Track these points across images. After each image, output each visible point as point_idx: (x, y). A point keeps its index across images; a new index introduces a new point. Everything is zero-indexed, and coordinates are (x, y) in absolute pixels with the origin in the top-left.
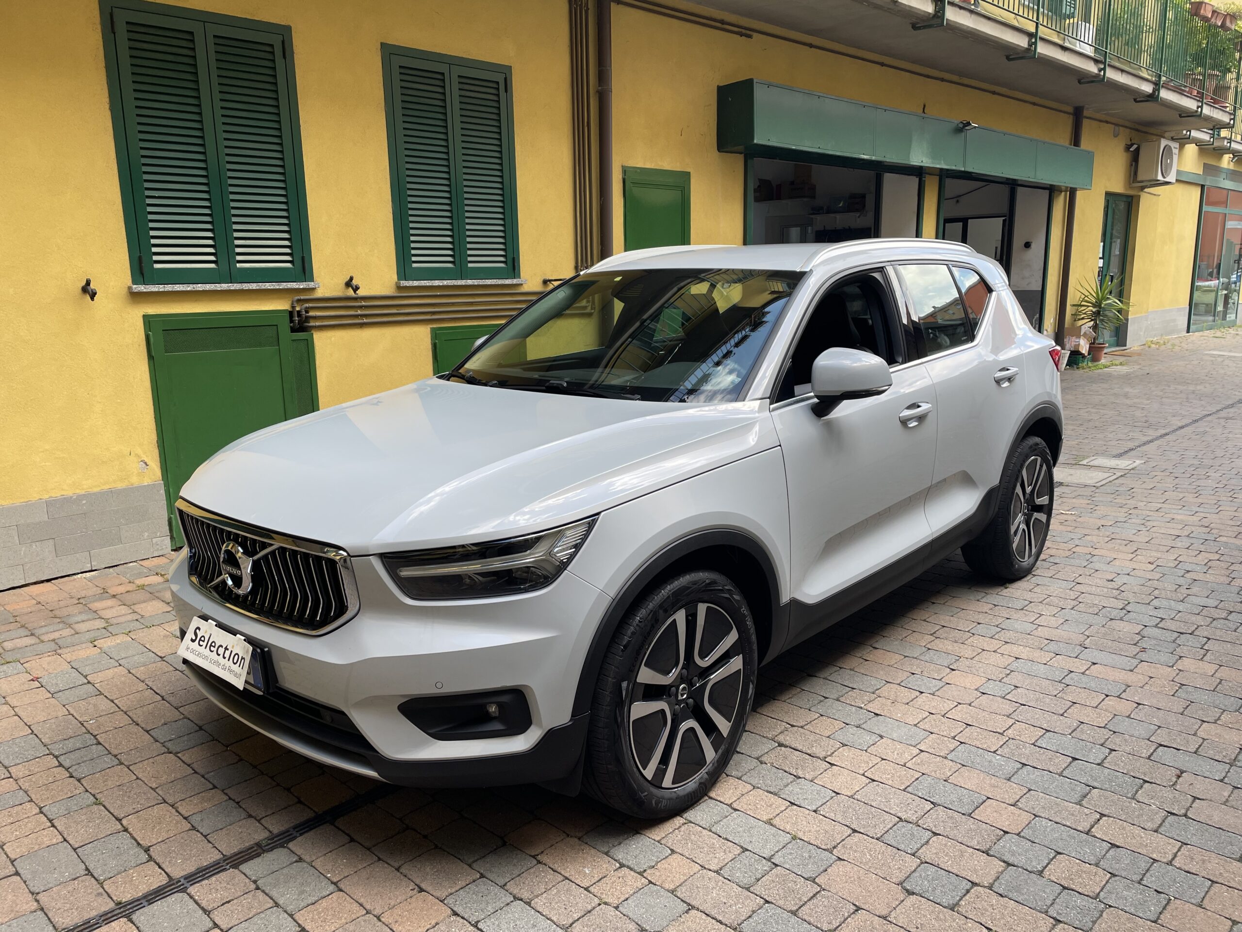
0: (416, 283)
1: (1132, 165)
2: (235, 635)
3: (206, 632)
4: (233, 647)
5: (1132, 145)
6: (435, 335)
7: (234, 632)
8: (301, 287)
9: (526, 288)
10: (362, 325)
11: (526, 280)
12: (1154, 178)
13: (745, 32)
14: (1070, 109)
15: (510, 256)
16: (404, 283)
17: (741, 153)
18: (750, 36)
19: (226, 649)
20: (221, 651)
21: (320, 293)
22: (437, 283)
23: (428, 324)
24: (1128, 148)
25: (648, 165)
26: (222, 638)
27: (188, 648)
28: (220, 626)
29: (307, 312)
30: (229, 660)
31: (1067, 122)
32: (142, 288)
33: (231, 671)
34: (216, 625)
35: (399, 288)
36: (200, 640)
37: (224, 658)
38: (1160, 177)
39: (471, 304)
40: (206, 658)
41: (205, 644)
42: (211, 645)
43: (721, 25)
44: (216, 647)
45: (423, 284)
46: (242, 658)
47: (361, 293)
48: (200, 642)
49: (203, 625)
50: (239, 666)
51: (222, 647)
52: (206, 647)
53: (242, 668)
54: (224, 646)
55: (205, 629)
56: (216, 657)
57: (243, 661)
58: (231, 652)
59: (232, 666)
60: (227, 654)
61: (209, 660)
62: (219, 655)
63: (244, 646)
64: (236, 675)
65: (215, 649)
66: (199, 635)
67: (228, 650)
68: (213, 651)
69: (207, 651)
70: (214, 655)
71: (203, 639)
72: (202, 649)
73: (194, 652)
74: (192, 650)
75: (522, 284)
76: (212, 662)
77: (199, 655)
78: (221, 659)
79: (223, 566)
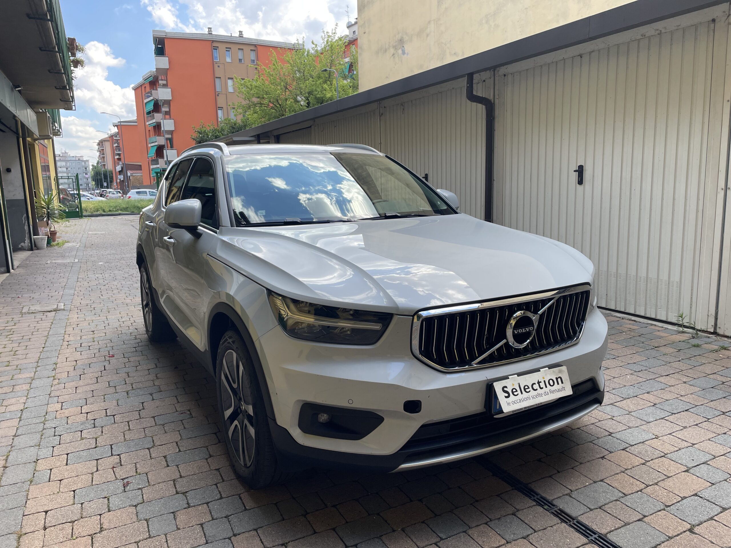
2: (540, 371)
3: (513, 385)
4: (543, 378)
7: (537, 370)
19: (539, 383)
20: (536, 386)
26: (528, 380)
27: (509, 404)
28: (519, 374)
30: (546, 387)
33: (552, 392)
34: (518, 376)
36: (513, 392)
37: (541, 388)
38: (50, 135)
40: (527, 398)
41: (519, 392)
42: (525, 389)
44: (530, 387)
46: (557, 379)
48: (514, 393)
49: (507, 383)
50: (558, 384)
51: (535, 384)
52: (522, 393)
53: (562, 383)
54: (536, 383)
55: (510, 384)
56: (535, 393)
57: (559, 380)
58: (544, 381)
59: (553, 388)
60: (542, 385)
61: (531, 398)
62: (537, 390)
63: (554, 371)
64: (559, 390)
65: (531, 389)
66: (509, 390)
67: (541, 382)
68: (530, 391)
69: (525, 395)
70: (533, 393)
71: (514, 390)
72: (520, 396)
73: (516, 402)
74: (513, 403)
76: (535, 397)
77: (521, 401)
78: (539, 391)
79: (515, 331)
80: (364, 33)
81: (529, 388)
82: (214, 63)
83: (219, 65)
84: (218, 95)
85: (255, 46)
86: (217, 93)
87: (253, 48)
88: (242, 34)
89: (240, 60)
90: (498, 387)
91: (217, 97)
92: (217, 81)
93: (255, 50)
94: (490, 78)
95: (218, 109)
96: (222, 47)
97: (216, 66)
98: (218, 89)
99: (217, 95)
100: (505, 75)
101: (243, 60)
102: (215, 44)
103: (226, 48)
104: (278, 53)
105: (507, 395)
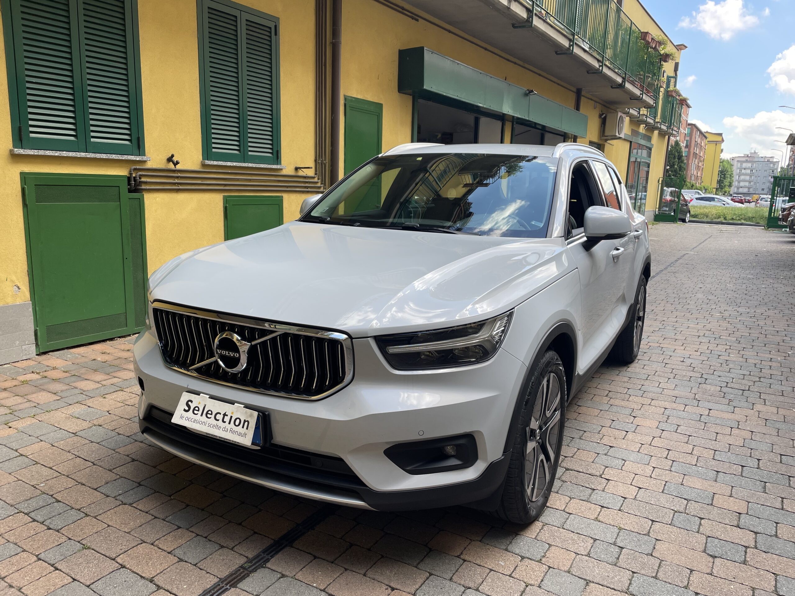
0: (215, 163)
1: (602, 126)
2: (234, 404)
3: (199, 403)
4: (232, 413)
5: (603, 114)
6: (226, 200)
7: (232, 403)
8: (138, 159)
9: (284, 172)
10: (178, 191)
11: (285, 167)
12: (614, 134)
13: (415, 17)
14: (575, 90)
15: (275, 150)
16: (208, 162)
17: (410, 95)
18: (417, 20)
19: (225, 415)
20: (220, 417)
21: (149, 165)
22: (229, 164)
23: (221, 193)
24: (600, 116)
25: (359, 97)
26: (216, 407)
28: (212, 397)
29: (140, 178)
30: (229, 423)
31: (573, 97)
32: (21, 151)
33: (232, 431)
34: (209, 398)
35: (204, 165)
36: (194, 410)
37: (224, 422)
38: (617, 134)
39: (250, 180)
40: (203, 423)
41: (200, 413)
42: (207, 413)
43: (401, 10)
44: (214, 414)
45: (220, 164)
46: (245, 421)
47: (178, 167)
49: (195, 398)
50: (243, 427)
51: (220, 414)
52: (202, 415)
53: (247, 429)
54: (222, 413)
55: (197, 401)
56: (215, 422)
57: (246, 423)
58: (231, 417)
59: (234, 428)
60: (227, 419)
61: (207, 425)
62: (218, 420)
63: (246, 412)
64: (240, 434)
65: (213, 416)
66: (192, 406)
67: (227, 415)
68: (211, 418)
69: (204, 418)
70: (212, 421)
71: (197, 409)
72: (198, 417)
73: (190, 420)
74: (187, 418)
75: (282, 169)
76: (212, 426)
77: (196, 422)
78: (220, 423)
79: (218, 350)
81: (211, 414)
90: (186, 397)
105: (187, 409)
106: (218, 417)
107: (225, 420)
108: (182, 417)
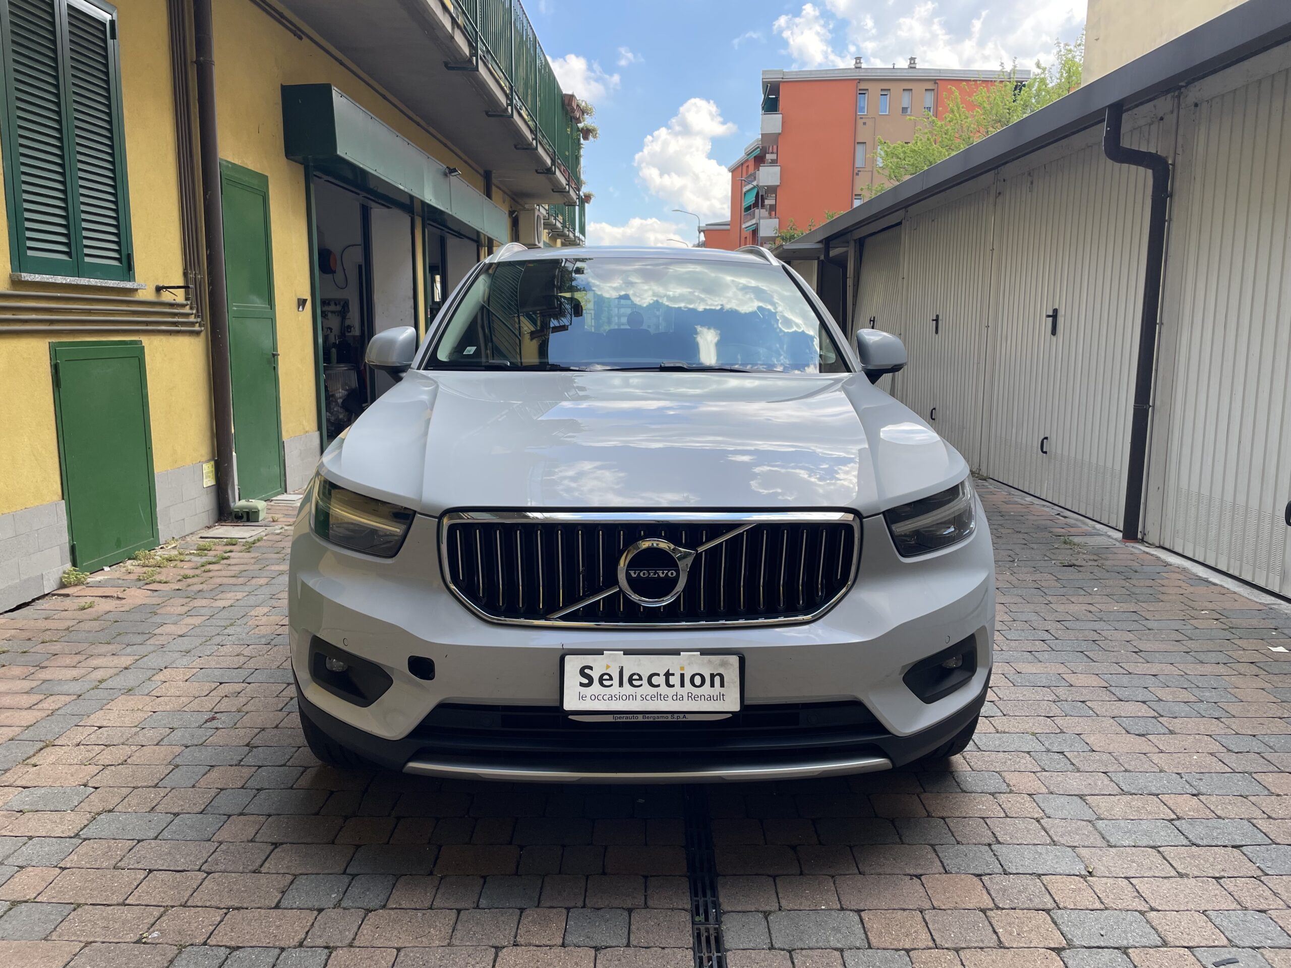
0: (38, 278)
1: (512, 230)
2: (680, 654)
3: (608, 667)
4: (682, 668)
5: (514, 212)
6: (54, 352)
7: (676, 652)
9: (142, 296)
11: (141, 285)
12: (533, 242)
13: (298, 33)
14: (482, 172)
15: (124, 253)
17: (301, 164)
18: (301, 38)
19: (668, 675)
20: (660, 680)
22: (59, 279)
23: (46, 337)
24: (511, 213)
25: (237, 161)
26: (645, 665)
28: (627, 652)
30: (682, 685)
31: (481, 182)
33: (693, 697)
34: (624, 654)
36: (601, 680)
37: (670, 686)
38: (537, 243)
40: (630, 697)
41: (616, 681)
42: (631, 680)
43: (280, 18)
44: (645, 678)
46: (712, 676)
48: (604, 682)
49: (595, 660)
50: (712, 685)
51: (658, 675)
52: (621, 684)
53: (722, 685)
54: (662, 673)
55: (603, 664)
56: (653, 691)
57: (717, 680)
58: (682, 676)
59: (695, 691)
60: (675, 680)
61: (639, 698)
62: (658, 686)
63: (710, 661)
64: (710, 698)
65: (645, 681)
66: (595, 674)
67: (673, 675)
68: (641, 685)
69: (627, 689)
70: (646, 689)
71: (606, 677)
72: (615, 689)
73: (601, 697)
74: (593, 697)
75: (136, 290)
76: (648, 698)
77: (614, 698)
78: (664, 689)
79: (632, 573)
80: (1097, 40)
81: (641, 679)
82: (858, 117)
83: (864, 120)
84: (857, 174)
85: (935, 81)
86: (856, 171)
87: (930, 86)
88: (914, 63)
89: (904, 110)
90: (572, 665)
91: (856, 178)
92: (860, 149)
93: (933, 90)
94: (1172, 112)
95: (854, 197)
96: (874, 89)
97: (860, 122)
98: (859, 163)
99: (855, 173)
100: (1196, 105)
101: (909, 110)
102: (863, 86)
103: (882, 90)
104: (961, 91)
105: (586, 681)
106: (655, 680)
107: (671, 683)
108: (582, 697)
